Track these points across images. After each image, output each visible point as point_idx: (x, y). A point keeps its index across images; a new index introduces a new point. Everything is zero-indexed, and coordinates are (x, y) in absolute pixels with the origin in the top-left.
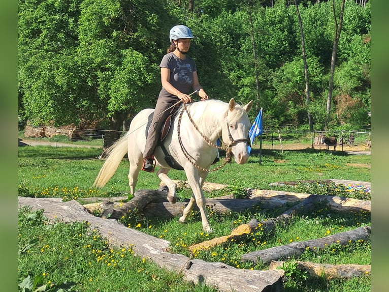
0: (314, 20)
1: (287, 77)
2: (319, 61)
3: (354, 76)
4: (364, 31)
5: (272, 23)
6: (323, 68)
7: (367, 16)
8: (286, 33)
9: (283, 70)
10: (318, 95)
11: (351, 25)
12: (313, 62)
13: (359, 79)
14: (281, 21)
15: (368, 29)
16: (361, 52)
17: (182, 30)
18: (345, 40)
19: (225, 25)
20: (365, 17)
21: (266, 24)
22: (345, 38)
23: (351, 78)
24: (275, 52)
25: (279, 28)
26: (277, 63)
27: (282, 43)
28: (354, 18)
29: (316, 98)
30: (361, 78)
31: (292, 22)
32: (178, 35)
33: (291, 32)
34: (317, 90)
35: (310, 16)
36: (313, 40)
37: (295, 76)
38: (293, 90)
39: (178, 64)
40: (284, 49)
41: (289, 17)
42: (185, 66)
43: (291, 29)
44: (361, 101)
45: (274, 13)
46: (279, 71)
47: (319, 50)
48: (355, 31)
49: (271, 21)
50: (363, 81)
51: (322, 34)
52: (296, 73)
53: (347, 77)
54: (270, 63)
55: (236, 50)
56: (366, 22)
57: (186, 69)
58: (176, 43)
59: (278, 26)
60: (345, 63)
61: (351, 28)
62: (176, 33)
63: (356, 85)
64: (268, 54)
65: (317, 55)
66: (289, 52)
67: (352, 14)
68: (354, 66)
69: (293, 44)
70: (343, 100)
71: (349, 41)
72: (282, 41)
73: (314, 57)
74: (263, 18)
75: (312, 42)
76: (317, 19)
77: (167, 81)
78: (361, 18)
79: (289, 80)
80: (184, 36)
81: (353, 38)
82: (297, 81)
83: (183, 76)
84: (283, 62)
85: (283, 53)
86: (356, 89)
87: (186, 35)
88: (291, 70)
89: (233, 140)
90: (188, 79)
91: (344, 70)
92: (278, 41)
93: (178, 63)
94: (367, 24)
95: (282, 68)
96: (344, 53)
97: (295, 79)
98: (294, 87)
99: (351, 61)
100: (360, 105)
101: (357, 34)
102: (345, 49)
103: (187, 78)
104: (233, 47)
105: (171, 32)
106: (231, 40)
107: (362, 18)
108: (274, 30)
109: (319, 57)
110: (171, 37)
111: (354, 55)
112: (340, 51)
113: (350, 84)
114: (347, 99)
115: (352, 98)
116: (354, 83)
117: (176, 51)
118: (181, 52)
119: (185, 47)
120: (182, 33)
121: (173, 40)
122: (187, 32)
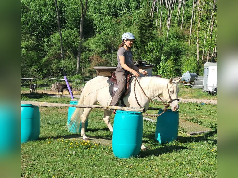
1: (54, 43)
4: (116, 15)
7: (119, 5)
9: (52, 38)
13: (107, 45)
15: (119, 14)
32: (127, 37)
34: (76, 52)
36: (76, 18)
44: (108, 60)
56: (118, 9)
58: (125, 42)
63: (104, 50)
70: (95, 59)
77: (124, 63)
80: (130, 38)
83: (130, 60)
85: (54, 26)
86: (105, 52)
88: (57, 38)
89: (171, 99)
92: (51, 18)
93: (127, 53)
100: (107, 63)
110: (123, 38)
113: (100, 49)
114: (98, 59)
115: (102, 58)
116: (103, 48)
117: (125, 46)
118: (128, 47)
119: (130, 44)
120: (129, 36)
121: (124, 40)
122: (132, 36)
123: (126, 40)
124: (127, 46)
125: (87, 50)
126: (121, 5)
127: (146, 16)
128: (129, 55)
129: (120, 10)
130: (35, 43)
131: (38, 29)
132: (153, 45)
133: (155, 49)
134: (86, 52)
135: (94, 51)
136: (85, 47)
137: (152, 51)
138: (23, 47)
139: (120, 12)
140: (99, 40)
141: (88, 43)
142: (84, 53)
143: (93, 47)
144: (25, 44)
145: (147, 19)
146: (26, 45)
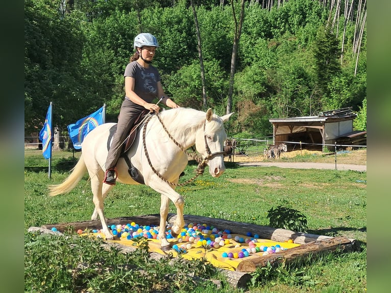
0: (215, 22)
1: (184, 82)
2: (220, 64)
3: (258, 81)
4: (269, 35)
5: (169, 23)
6: (224, 72)
7: (272, 20)
8: (184, 34)
9: (180, 74)
10: (218, 102)
11: (255, 29)
12: (213, 66)
13: (263, 84)
14: (179, 22)
15: (273, 33)
16: (266, 55)
17: (147, 37)
18: (248, 43)
19: (116, 25)
20: (271, 21)
21: (162, 25)
22: (249, 41)
23: (255, 83)
24: (172, 54)
25: (177, 29)
26: (173, 67)
27: (180, 45)
28: (258, 21)
29: (217, 105)
30: (265, 84)
31: (191, 23)
32: (142, 42)
33: (190, 34)
35: (212, 17)
36: (214, 42)
37: (193, 80)
38: (191, 96)
39: (142, 74)
40: (182, 52)
41: (188, 18)
42: (149, 76)
43: (190, 30)
44: (265, 107)
45: (172, 13)
46: (175, 75)
47: (221, 53)
48: (259, 35)
49: (168, 21)
50: (267, 86)
51: (224, 37)
52: (195, 77)
53: (250, 81)
54: (166, 66)
55: (128, 52)
56: (271, 26)
57: (150, 78)
58: (139, 51)
59: (176, 26)
60: (248, 67)
61: (255, 32)
62: (140, 41)
63: (260, 91)
64: (164, 56)
65: (218, 58)
66: (188, 55)
67: (256, 17)
68: (257, 71)
69: (192, 47)
70: (246, 106)
71: (253, 45)
72: (180, 43)
73: (214, 59)
74: (159, 18)
75: (213, 45)
76: (219, 21)
77: (132, 90)
78: (266, 22)
79: (186, 85)
80: (149, 44)
81: (257, 42)
82: (195, 86)
83: (147, 86)
84: (180, 66)
85: (181, 55)
86: (261, 95)
87: (151, 43)
88: (188, 74)
89: (210, 153)
90: (153, 89)
91: (247, 75)
92: (176, 43)
93: (142, 72)
94: (272, 28)
95: (179, 72)
96: (247, 57)
97: (193, 83)
98: (191, 92)
99: (255, 66)
100: (264, 112)
101: (261, 38)
102: (249, 53)
103: (151, 88)
104: (125, 48)
105: (136, 39)
106: (123, 41)
107: (268, 22)
108: (170, 31)
109: (220, 60)
111: (258, 59)
112: (244, 55)
113: (254, 90)
114: (250, 105)
115: (256, 104)
116: (258, 88)
117: (140, 60)
119: (148, 56)
120: (147, 40)
121: (137, 47)
122: (152, 40)
123: (142, 48)
124: (142, 59)
126: (276, 19)
127: (327, 37)
128: (147, 76)
129: (275, 27)
132: (341, 82)
133: (343, 89)
135: (245, 93)
137: (338, 91)
139: (276, 30)
143: (243, 88)
145: (328, 41)
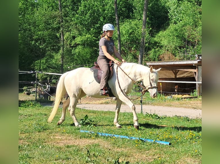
32: (108, 29)
58: (106, 33)
105: (104, 27)
110: (104, 30)
115: (175, 56)
116: (177, 42)
117: (106, 37)
118: (109, 37)
119: (111, 35)
120: (110, 28)
121: (104, 31)
122: (112, 27)
123: (107, 32)
124: (107, 36)
125: (158, 46)
128: (110, 44)
130: (94, 38)
131: (99, 20)
134: (157, 49)
135: (166, 46)
136: (156, 43)
138: (79, 42)
140: (173, 32)
141: (160, 36)
142: (153, 50)
143: (164, 42)
144: (81, 39)
146: (82, 41)
